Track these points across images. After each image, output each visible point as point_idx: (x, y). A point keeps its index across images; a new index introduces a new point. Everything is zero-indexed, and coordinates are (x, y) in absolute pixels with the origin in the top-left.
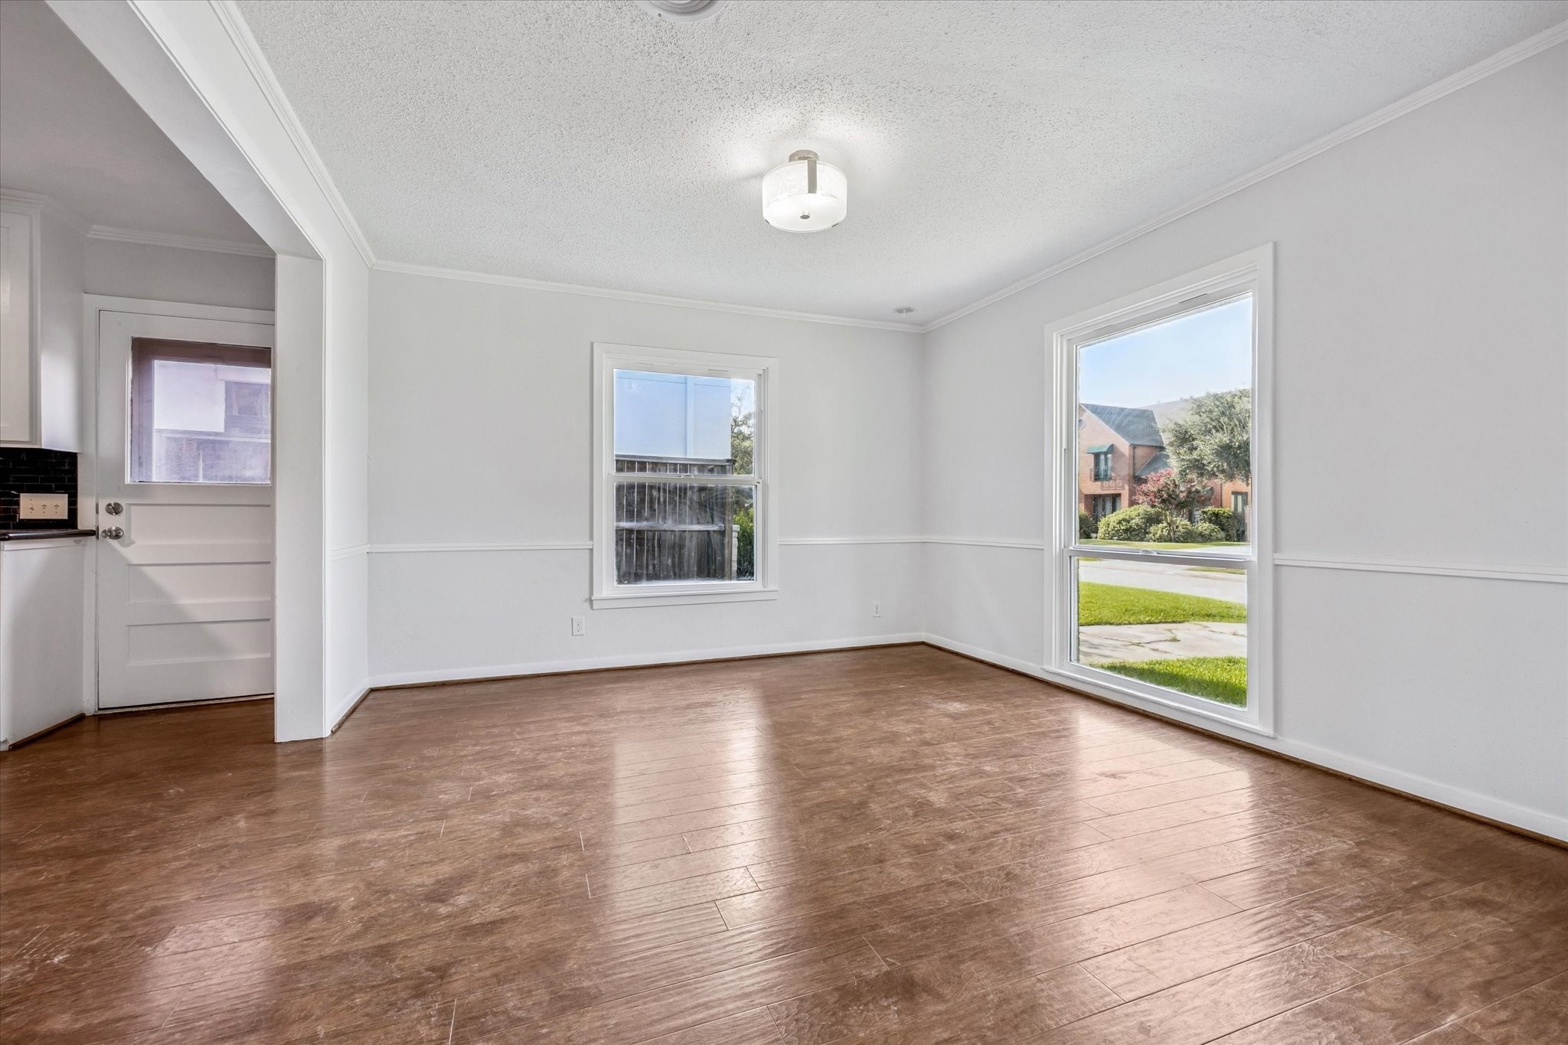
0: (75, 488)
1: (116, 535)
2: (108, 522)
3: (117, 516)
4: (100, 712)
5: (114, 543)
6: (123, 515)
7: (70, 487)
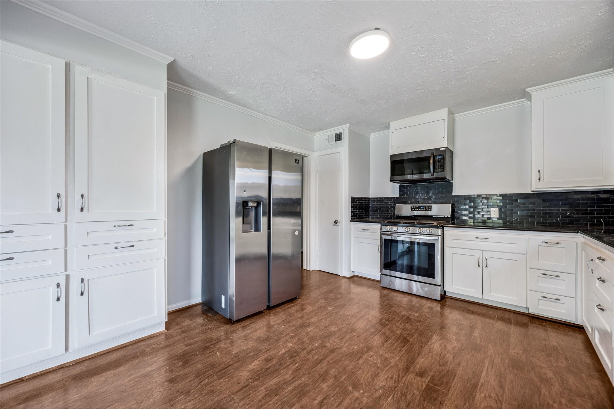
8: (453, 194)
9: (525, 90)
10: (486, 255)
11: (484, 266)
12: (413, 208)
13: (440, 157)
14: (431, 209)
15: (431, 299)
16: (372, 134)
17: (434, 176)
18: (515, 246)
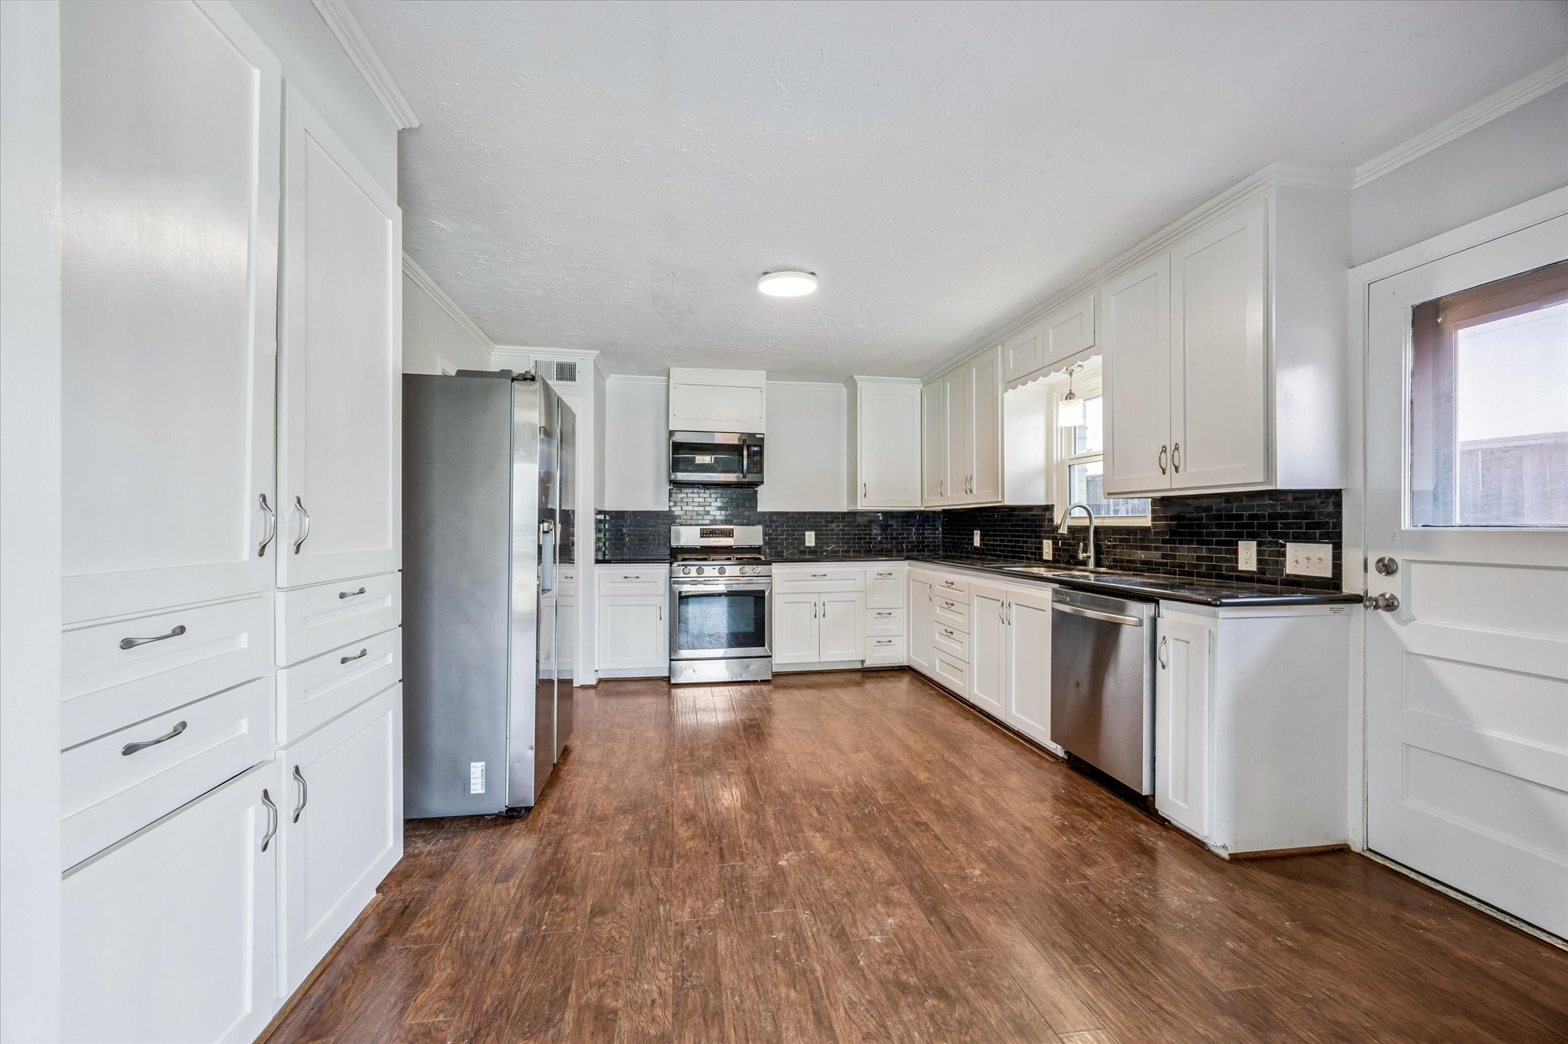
0: (1340, 535)
1: (1390, 605)
2: (1378, 585)
3: (1389, 578)
4: (1368, 854)
5: (1385, 615)
6: (1398, 575)
7: (1335, 538)
8: (759, 510)
9: (852, 376)
10: (824, 598)
11: (822, 616)
12: (703, 533)
13: (756, 449)
14: (733, 534)
15: (757, 681)
16: (612, 375)
17: (747, 480)
18: (853, 581)
